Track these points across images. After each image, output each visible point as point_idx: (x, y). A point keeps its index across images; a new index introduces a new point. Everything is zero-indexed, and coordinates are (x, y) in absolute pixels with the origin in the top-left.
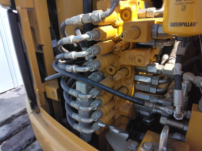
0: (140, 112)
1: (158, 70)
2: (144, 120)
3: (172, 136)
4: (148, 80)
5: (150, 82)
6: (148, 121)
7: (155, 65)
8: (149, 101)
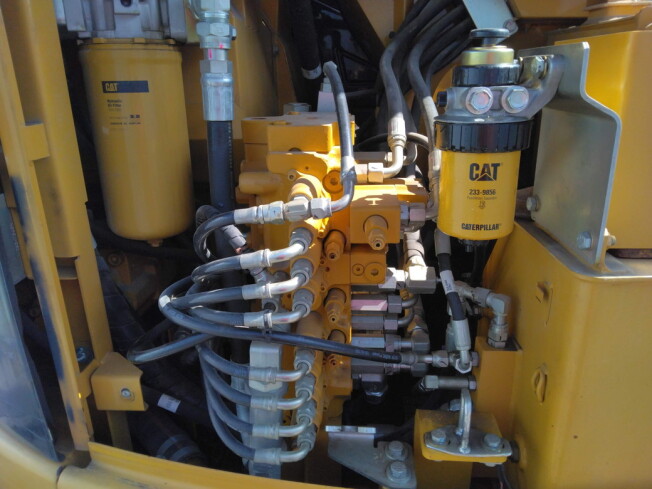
0: (360, 379)
1: (399, 284)
2: (368, 394)
3: (449, 407)
4: (380, 306)
5: (385, 309)
6: (378, 394)
7: (392, 274)
8: (384, 349)
